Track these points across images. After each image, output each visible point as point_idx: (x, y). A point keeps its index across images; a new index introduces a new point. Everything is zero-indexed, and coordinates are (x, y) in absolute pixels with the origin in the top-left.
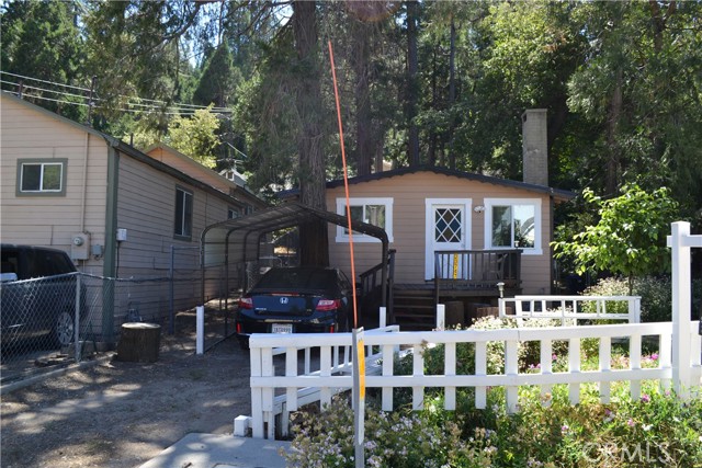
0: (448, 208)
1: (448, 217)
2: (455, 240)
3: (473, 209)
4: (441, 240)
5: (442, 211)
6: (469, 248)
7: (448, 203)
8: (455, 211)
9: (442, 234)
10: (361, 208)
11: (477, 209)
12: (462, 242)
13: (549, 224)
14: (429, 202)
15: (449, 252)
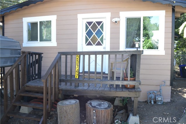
0: (94, 21)
1: (94, 27)
2: (99, 44)
3: (111, 21)
4: (89, 44)
5: (90, 23)
6: (108, 49)
7: (94, 17)
8: (99, 23)
9: (90, 40)
10: (36, 23)
11: (114, 20)
12: (104, 45)
13: (171, 26)
14: (80, 17)
15: (96, 53)
